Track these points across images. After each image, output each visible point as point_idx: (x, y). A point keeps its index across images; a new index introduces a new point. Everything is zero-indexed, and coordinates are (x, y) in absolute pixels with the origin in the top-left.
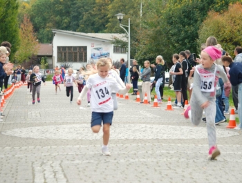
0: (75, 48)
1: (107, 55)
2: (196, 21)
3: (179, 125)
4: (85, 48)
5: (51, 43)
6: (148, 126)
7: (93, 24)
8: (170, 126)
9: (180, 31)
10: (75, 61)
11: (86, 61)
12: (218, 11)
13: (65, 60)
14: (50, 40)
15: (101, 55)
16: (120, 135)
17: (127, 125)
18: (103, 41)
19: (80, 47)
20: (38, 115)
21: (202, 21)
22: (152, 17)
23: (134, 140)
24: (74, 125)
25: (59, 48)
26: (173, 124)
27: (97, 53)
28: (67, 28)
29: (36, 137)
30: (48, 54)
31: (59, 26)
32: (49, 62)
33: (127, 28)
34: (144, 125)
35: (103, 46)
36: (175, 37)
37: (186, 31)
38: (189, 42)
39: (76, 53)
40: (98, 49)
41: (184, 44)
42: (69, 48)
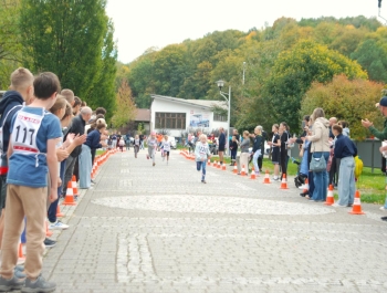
0: (174, 114)
1: (206, 124)
2: (299, 91)
3: (274, 200)
4: (184, 115)
5: (149, 108)
6: (243, 199)
7: (194, 90)
8: (265, 201)
9: (282, 101)
10: (173, 127)
11: (184, 128)
12: (322, 82)
13: (163, 127)
14: (149, 105)
15: (201, 123)
16: (212, 209)
17: (220, 198)
18: (203, 108)
19: (179, 114)
20: (130, 183)
21: (305, 91)
22: (254, 85)
23: (226, 215)
24: (165, 196)
25: (157, 114)
26: (269, 199)
27: (197, 120)
28: (166, 94)
29: (124, 208)
30: (146, 120)
31: (158, 91)
32: (147, 128)
33: (227, 96)
34: (238, 199)
35: (203, 113)
36: (276, 107)
37: (288, 101)
38: (291, 113)
39: (174, 120)
40: (197, 116)
41: (286, 115)
42: (168, 114)
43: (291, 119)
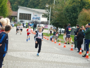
0: (26, 14)
1: (39, 19)
2: (77, 12)
3: (69, 56)
4: (30, 15)
5: (17, 11)
6: (58, 55)
8: (66, 56)
9: (71, 15)
10: (26, 19)
11: (30, 20)
12: (86, 9)
13: (22, 19)
15: (37, 18)
16: (49, 59)
18: (38, 13)
19: (28, 14)
20: (17, 45)
21: (80, 12)
22: (59, 7)
23: (55, 62)
24: (31, 52)
25: (20, 14)
26: (67, 55)
27: (35, 17)
28: (23, 6)
29: (19, 57)
30: (15, 16)
34: (56, 55)
36: (68, 17)
37: (73, 15)
38: (74, 20)
39: (27, 16)
40: (36, 15)
41: (72, 20)
42: (24, 14)
43: (74, 22)
